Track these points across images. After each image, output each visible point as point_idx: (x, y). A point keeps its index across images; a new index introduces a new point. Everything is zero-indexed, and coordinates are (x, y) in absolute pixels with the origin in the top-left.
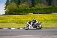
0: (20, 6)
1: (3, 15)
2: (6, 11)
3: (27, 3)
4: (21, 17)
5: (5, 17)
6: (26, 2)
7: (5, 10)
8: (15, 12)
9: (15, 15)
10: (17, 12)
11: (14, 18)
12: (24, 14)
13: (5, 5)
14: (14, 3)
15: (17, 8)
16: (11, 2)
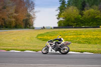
0: (86, 12)
1: (55, 28)
2: (59, 21)
3: (97, 7)
4: (87, 33)
5: (59, 32)
6: (95, 6)
7: (58, 19)
8: (75, 24)
9: (75, 28)
10: (79, 23)
11: (74, 33)
12: (91, 27)
13: (59, 11)
14: (75, 8)
15: (80, 16)
16: (69, 5)
